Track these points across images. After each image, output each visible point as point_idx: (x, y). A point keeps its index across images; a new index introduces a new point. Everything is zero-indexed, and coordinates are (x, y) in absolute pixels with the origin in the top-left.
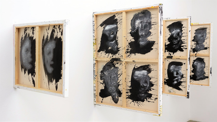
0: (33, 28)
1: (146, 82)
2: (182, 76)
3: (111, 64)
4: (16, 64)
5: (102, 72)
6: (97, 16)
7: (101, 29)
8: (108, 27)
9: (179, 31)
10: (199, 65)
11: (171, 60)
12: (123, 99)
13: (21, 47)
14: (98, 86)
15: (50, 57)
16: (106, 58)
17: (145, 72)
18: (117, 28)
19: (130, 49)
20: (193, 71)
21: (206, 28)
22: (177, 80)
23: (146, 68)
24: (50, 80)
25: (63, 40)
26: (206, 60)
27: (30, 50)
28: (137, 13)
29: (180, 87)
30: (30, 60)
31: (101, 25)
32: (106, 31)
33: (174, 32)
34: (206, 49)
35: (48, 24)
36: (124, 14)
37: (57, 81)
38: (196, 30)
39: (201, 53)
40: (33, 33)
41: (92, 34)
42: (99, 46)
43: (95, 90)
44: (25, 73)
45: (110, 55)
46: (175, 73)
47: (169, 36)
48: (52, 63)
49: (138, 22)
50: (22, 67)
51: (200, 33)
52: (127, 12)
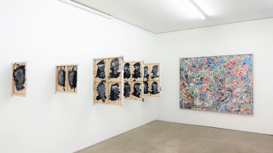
0: (64, 66)
1: (117, 91)
2: (140, 90)
3: (102, 83)
4: (56, 82)
5: (97, 87)
6: (95, 60)
7: (97, 67)
8: (100, 66)
9: (138, 67)
10: (155, 86)
11: (135, 82)
12: (107, 100)
13: (59, 74)
14: (95, 94)
15: (71, 79)
16: (99, 80)
17: (116, 86)
18: (104, 66)
19: (110, 76)
20: (152, 89)
21: (158, 66)
22: (138, 93)
23: (117, 84)
24: (71, 88)
25: (77, 72)
26: (158, 83)
27: (63, 76)
28: (113, 59)
29: (140, 96)
30: (63, 80)
31: (97, 65)
32: (100, 67)
33: (136, 68)
34: (158, 77)
35: (71, 65)
36: (107, 60)
37: (74, 88)
38: (153, 67)
39: (156, 79)
40: (64, 68)
41: (93, 69)
42: (96, 74)
43: (94, 97)
44: (60, 86)
45: (101, 79)
46: (137, 89)
47: (134, 70)
48: (73, 81)
49: (113, 63)
50: (59, 83)
51: (155, 68)
52: (109, 59)
